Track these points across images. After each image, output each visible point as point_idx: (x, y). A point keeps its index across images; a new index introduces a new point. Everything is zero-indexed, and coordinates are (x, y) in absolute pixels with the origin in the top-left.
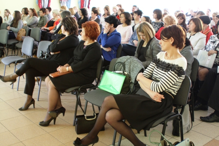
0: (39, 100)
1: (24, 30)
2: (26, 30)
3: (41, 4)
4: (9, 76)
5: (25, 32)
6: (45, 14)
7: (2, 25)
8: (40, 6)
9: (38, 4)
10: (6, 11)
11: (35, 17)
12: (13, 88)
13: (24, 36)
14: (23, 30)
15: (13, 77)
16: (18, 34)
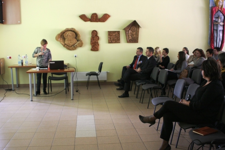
0: (177, 147)
1: (187, 71)
2: (188, 72)
3: (213, 44)
4: (148, 117)
5: (187, 74)
6: (212, 55)
7: (169, 64)
8: (213, 46)
9: (210, 45)
10: (184, 49)
11: (202, 58)
12: (158, 130)
13: (185, 77)
14: (185, 71)
15: (151, 118)
16: (181, 75)
